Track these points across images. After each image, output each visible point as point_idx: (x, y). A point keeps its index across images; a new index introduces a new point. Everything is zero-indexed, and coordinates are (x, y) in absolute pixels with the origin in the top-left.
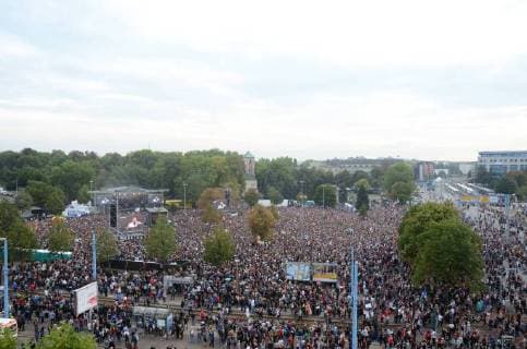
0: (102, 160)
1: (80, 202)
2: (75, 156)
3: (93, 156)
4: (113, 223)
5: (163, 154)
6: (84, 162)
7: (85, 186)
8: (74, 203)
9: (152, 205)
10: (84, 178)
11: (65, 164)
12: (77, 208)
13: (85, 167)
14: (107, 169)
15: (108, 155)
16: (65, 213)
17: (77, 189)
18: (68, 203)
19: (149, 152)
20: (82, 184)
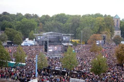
0: (40, 19)
1: (30, 39)
2: (28, 16)
3: (36, 16)
4: (46, 50)
5: (71, 16)
6: (32, 19)
7: (32, 31)
8: (27, 39)
9: (65, 42)
10: (32, 27)
11: (22, 20)
12: (28, 42)
13: (33, 22)
14: (43, 23)
15: (43, 16)
16: (23, 44)
17: (29, 33)
18: (24, 39)
19: (64, 15)
20: (31, 30)
